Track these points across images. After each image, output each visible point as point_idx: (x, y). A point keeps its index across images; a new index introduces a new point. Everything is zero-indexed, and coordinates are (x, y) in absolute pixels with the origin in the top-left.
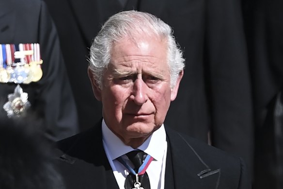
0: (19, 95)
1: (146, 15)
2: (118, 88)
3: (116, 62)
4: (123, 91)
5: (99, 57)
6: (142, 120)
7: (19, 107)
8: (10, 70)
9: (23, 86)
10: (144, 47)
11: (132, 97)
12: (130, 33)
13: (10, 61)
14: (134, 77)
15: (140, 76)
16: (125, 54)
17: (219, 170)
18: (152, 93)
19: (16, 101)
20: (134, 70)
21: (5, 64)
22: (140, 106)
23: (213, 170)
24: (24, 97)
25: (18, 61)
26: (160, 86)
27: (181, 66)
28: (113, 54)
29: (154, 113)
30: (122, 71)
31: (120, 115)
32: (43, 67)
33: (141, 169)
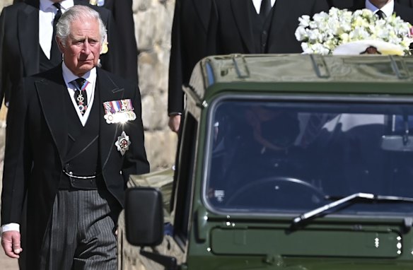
1: (87, 7)
2: (75, 46)
3: (74, 33)
4: (78, 48)
5: (64, 30)
6: (88, 63)
10: (87, 25)
11: (83, 51)
12: (80, 18)
14: (83, 41)
15: (87, 40)
16: (79, 29)
17: (123, 89)
18: (93, 49)
20: (84, 37)
22: (87, 56)
23: (120, 89)
26: (96, 45)
28: (72, 29)
29: (93, 60)
30: (78, 38)
31: (76, 62)
33: (83, 87)
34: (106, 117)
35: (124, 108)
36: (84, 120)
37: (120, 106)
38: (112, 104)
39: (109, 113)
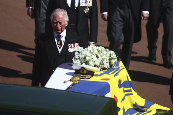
0: (87, 9)
7: (87, 11)
8: (86, 4)
9: (88, 7)
13: (86, 2)
17: (76, 39)
19: (87, 10)
21: (85, 2)
24: (88, 9)
25: (88, 2)
27: (68, 20)
29: (61, 29)
32: (92, 4)
33: (60, 39)
34: (69, 50)
35: (76, 46)
36: (60, 51)
37: (74, 46)
38: (71, 45)
39: (70, 48)
